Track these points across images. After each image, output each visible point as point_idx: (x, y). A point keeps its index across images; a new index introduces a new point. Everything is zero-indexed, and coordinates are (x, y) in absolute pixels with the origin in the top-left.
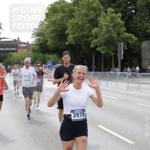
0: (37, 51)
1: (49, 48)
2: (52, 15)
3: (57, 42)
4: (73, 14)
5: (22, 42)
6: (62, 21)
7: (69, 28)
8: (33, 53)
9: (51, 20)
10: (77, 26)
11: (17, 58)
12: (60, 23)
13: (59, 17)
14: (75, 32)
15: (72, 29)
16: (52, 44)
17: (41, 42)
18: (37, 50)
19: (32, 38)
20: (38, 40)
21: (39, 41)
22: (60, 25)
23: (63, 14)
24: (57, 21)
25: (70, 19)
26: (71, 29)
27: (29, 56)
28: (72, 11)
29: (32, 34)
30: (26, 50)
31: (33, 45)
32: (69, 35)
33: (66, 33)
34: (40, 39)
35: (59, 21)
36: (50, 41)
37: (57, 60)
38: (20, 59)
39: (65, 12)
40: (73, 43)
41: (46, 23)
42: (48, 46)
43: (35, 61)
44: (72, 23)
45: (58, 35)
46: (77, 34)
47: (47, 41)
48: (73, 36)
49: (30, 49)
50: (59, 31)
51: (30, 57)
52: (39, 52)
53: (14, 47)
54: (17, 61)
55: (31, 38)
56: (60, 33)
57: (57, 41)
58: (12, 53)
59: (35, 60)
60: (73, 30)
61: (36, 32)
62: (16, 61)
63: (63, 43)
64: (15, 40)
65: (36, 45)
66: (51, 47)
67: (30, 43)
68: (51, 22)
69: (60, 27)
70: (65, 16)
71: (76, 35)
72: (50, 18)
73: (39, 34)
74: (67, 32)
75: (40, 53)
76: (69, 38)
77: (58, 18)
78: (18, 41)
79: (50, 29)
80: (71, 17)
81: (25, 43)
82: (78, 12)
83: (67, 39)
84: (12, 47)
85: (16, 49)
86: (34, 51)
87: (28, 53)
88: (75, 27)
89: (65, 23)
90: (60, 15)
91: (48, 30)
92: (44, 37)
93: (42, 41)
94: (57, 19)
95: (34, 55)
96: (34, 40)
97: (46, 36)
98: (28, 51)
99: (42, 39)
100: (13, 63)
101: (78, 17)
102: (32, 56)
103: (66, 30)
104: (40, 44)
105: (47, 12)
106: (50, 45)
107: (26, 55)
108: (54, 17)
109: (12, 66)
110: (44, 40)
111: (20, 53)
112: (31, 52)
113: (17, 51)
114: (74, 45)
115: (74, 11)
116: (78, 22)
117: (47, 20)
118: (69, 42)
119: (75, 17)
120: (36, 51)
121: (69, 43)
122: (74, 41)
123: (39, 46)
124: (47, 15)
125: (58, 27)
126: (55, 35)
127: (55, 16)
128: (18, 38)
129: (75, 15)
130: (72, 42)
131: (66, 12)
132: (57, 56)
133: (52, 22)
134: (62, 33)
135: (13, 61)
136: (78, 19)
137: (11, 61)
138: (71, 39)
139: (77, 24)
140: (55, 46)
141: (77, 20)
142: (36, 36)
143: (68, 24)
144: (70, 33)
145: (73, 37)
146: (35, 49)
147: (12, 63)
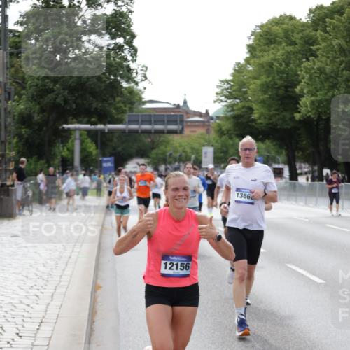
0: (228, 133)
1: (256, 126)
2: (265, 51)
3: (275, 112)
4: (312, 47)
5: (194, 112)
6: (287, 65)
7: (303, 81)
8: (218, 138)
9: (261, 62)
10: (322, 77)
11: (180, 149)
12: (282, 68)
13: (279, 54)
14: (318, 91)
15: (310, 83)
16: (262, 117)
17: (236, 112)
18: (228, 130)
19: (217, 103)
20: (232, 107)
21: (233, 110)
22: (282, 72)
23: (289, 49)
24: (276, 64)
25: (304, 60)
26: (308, 84)
27: (209, 144)
28: (311, 41)
29: (217, 94)
30: (201, 131)
31: (218, 118)
32: (303, 96)
33: (295, 92)
34: (234, 104)
35: (281, 65)
36: (258, 110)
37: (273, 153)
38: (189, 150)
39: (294, 43)
40: (312, 116)
41: (250, 68)
42: (254, 121)
43: (222, 155)
44: (309, 69)
45: (277, 95)
46: (320, 95)
47: (251, 110)
48: (313, 98)
49: (210, 128)
50: (279, 88)
51: (212, 146)
52: (233, 136)
53: (175, 122)
54: (181, 156)
55: (215, 102)
56: (281, 92)
57: (276, 110)
58: (171, 137)
59: (221, 153)
60: (312, 85)
61: (226, 89)
62: (178, 155)
63: (288, 115)
64: (178, 106)
65: (226, 118)
66: (261, 123)
67: (211, 114)
68: (261, 65)
69: (281, 79)
70: (294, 53)
71: (319, 98)
72: (259, 57)
73: (234, 93)
74: (297, 90)
75: (235, 138)
76: (302, 104)
77: (278, 57)
78: (185, 108)
79: (258, 82)
80: (308, 54)
81: (200, 115)
82: (324, 44)
83: (298, 106)
84: (169, 122)
85: (181, 127)
86: (221, 132)
87: (207, 137)
88: (317, 79)
89: (294, 68)
90: (284, 49)
91: (254, 83)
92: (246, 99)
93: (239, 109)
94: (275, 60)
95: (219, 141)
96: (221, 107)
97: (250, 98)
98: (208, 132)
99: (240, 105)
100: (171, 159)
101: (323, 56)
102: (217, 144)
103: (295, 86)
104: (236, 117)
105: (251, 42)
106: (260, 118)
107: (203, 141)
108: (269, 55)
109: (168, 166)
110: (243, 107)
111: (188, 136)
112: (213, 135)
113: (181, 132)
114: (315, 119)
115: (315, 42)
116: (323, 68)
117: (252, 61)
118: (301, 114)
119: (316, 56)
120: (226, 132)
121: (302, 116)
122: (314, 111)
123: (232, 120)
124: (251, 48)
125: (277, 77)
126: (270, 95)
127: (270, 52)
128: (185, 102)
129: (318, 49)
130: (310, 114)
131: (296, 44)
132: (274, 145)
133: (263, 67)
134: (287, 91)
135: (171, 154)
136: (324, 59)
137: (168, 154)
138: (307, 106)
139: (322, 71)
140: (271, 121)
141: (322, 62)
142: (226, 97)
143: (301, 71)
144: (305, 91)
145: (313, 103)
146: (224, 128)
147: (169, 160)
